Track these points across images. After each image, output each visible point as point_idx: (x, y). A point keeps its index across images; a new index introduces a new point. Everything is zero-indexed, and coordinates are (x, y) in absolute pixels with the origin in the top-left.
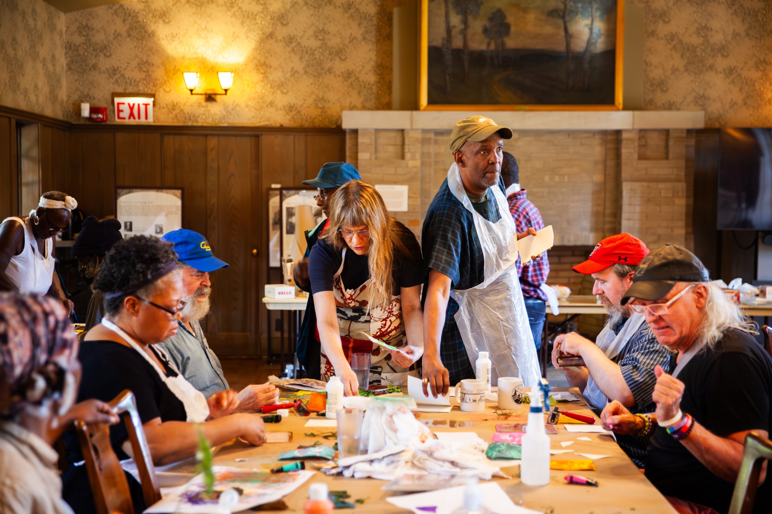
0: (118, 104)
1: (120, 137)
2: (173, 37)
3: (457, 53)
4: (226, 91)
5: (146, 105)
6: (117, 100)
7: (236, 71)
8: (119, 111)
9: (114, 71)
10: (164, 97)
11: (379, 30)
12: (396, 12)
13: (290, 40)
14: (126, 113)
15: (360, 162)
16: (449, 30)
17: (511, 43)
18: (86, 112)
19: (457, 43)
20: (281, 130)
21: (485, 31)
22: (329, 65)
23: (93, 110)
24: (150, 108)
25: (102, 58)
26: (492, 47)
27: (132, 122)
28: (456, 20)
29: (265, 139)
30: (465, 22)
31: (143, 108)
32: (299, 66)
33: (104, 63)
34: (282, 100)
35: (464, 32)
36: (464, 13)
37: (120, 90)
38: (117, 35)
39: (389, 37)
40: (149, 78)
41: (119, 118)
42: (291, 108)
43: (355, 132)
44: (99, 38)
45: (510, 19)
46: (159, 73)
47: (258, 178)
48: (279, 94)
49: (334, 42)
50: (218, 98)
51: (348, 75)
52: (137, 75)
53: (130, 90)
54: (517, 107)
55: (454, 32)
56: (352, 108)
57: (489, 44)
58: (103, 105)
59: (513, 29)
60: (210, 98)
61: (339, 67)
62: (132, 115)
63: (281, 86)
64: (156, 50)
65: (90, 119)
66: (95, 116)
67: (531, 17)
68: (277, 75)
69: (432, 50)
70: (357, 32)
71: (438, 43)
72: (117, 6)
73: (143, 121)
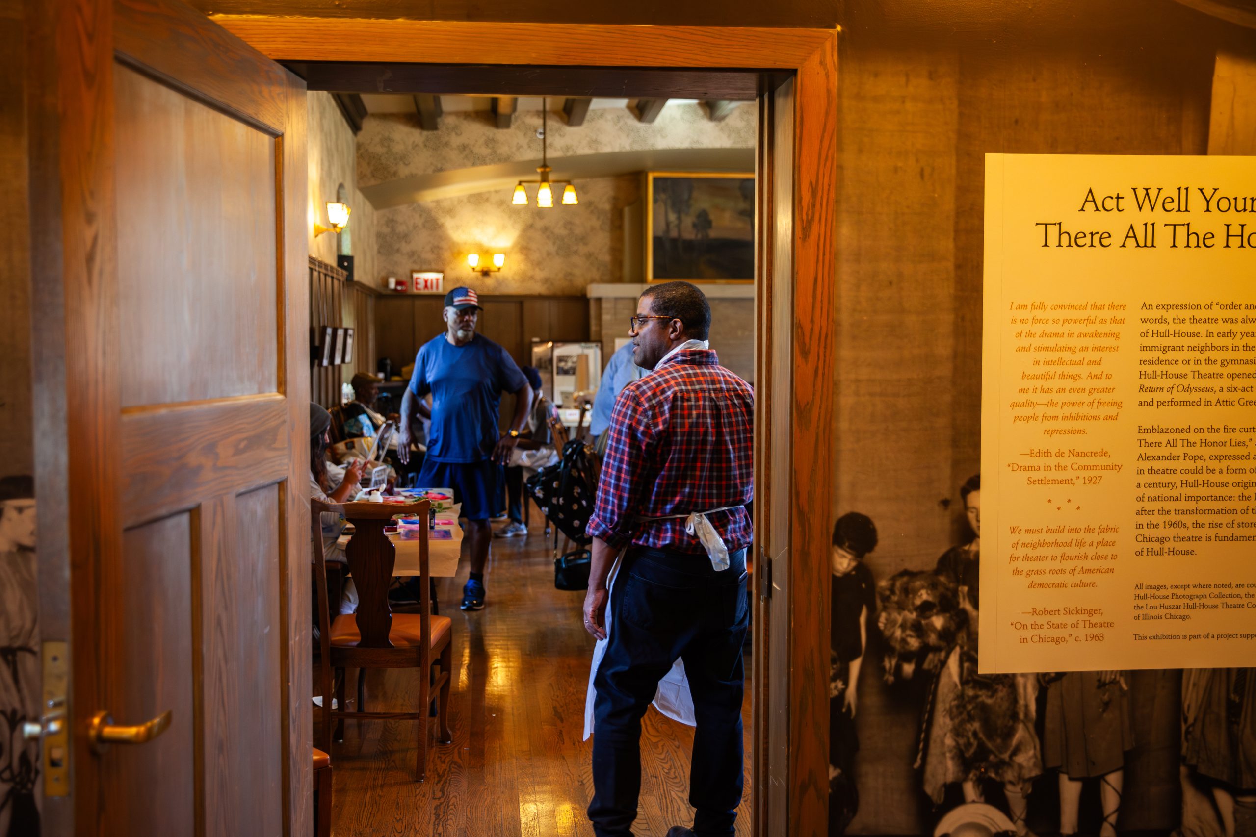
0: (417, 279)
1: (418, 303)
2: (458, 227)
3: (674, 241)
4: (499, 269)
5: (437, 279)
6: (415, 275)
7: (506, 253)
8: (417, 284)
9: (412, 254)
10: (451, 273)
11: (612, 222)
12: (627, 210)
13: (545, 229)
14: (421, 285)
15: (604, 323)
16: (668, 224)
17: (713, 234)
18: (392, 284)
19: (674, 234)
20: (540, 297)
21: (695, 225)
22: (575, 248)
23: (398, 283)
24: (441, 282)
25: (404, 244)
26: (699, 236)
27: (426, 292)
28: (672, 217)
29: (527, 305)
30: (679, 219)
31: (434, 282)
32: (552, 248)
33: (406, 248)
34: (539, 274)
35: (679, 226)
36: (679, 213)
37: (416, 267)
38: (415, 227)
39: (620, 227)
40: (439, 258)
41: (417, 288)
42: (546, 281)
43: (599, 300)
44: (401, 229)
45: (712, 217)
46: (446, 255)
47: (522, 333)
48: (537, 270)
49: (578, 231)
50: (492, 274)
51: (589, 256)
52: (429, 256)
53: (424, 267)
54: (718, 281)
55: (672, 226)
56: (593, 281)
57: (696, 235)
58: (404, 279)
59: (714, 224)
60: (486, 273)
61: (583, 249)
62: (426, 286)
63: (538, 264)
64: (444, 238)
65: (395, 290)
66: (399, 288)
67: (727, 215)
68: (535, 256)
69: (656, 239)
70: (595, 223)
71: (660, 233)
72: (415, 205)
73: (434, 291)
